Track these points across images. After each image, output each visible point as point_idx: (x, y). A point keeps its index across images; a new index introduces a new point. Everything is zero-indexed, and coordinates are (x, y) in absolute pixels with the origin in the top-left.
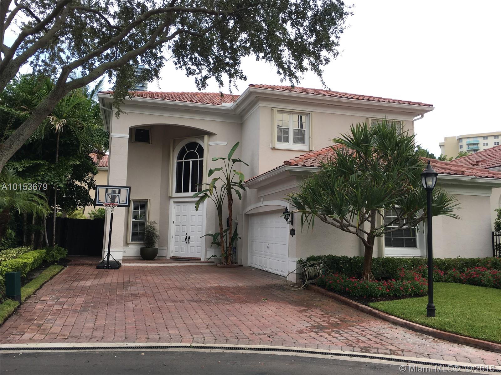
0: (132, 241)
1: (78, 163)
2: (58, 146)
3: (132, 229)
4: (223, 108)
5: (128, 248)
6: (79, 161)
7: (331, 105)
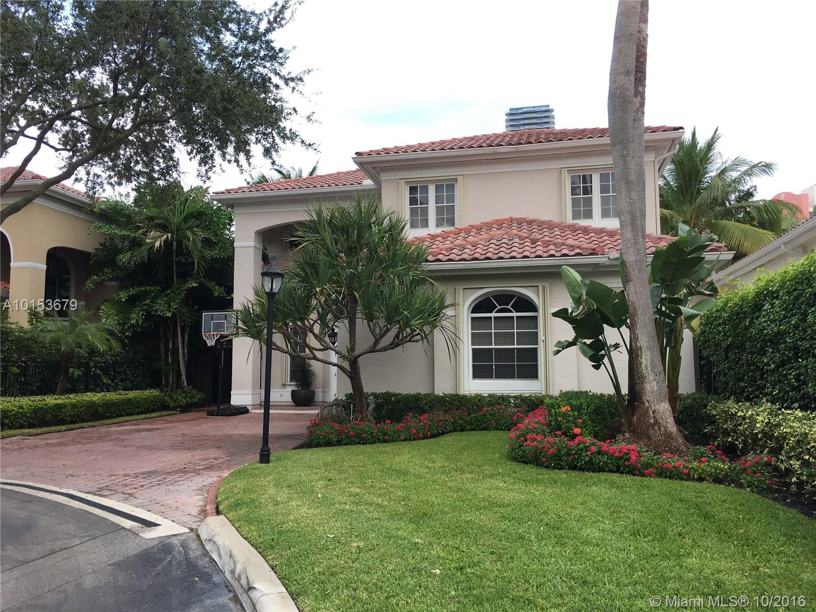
0: (291, 381)
1: (194, 285)
2: (175, 267)
3: (291, 365)
4: (365, 188)
5: (285, 390)
6: (196, 282)
7: (492, 159)
